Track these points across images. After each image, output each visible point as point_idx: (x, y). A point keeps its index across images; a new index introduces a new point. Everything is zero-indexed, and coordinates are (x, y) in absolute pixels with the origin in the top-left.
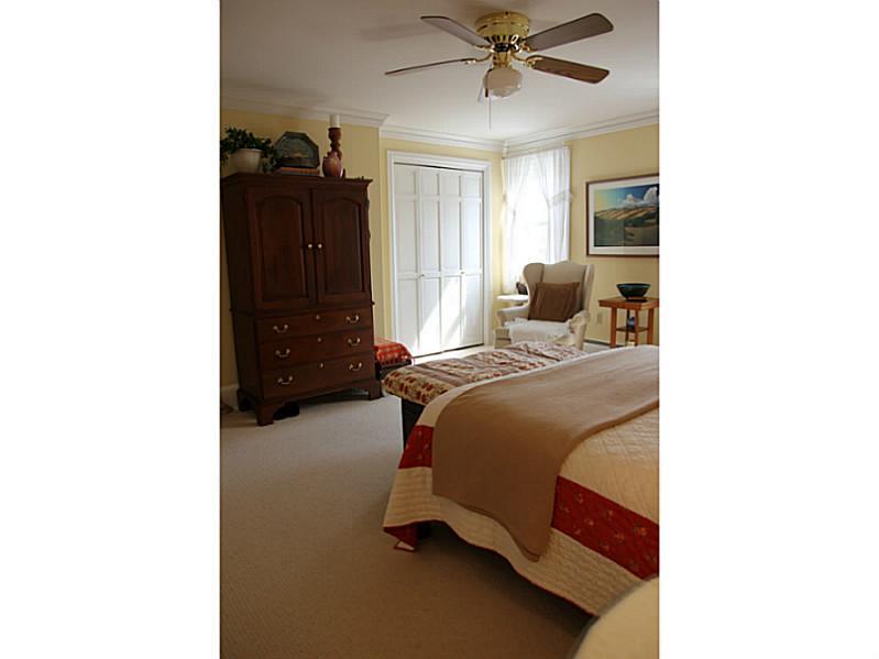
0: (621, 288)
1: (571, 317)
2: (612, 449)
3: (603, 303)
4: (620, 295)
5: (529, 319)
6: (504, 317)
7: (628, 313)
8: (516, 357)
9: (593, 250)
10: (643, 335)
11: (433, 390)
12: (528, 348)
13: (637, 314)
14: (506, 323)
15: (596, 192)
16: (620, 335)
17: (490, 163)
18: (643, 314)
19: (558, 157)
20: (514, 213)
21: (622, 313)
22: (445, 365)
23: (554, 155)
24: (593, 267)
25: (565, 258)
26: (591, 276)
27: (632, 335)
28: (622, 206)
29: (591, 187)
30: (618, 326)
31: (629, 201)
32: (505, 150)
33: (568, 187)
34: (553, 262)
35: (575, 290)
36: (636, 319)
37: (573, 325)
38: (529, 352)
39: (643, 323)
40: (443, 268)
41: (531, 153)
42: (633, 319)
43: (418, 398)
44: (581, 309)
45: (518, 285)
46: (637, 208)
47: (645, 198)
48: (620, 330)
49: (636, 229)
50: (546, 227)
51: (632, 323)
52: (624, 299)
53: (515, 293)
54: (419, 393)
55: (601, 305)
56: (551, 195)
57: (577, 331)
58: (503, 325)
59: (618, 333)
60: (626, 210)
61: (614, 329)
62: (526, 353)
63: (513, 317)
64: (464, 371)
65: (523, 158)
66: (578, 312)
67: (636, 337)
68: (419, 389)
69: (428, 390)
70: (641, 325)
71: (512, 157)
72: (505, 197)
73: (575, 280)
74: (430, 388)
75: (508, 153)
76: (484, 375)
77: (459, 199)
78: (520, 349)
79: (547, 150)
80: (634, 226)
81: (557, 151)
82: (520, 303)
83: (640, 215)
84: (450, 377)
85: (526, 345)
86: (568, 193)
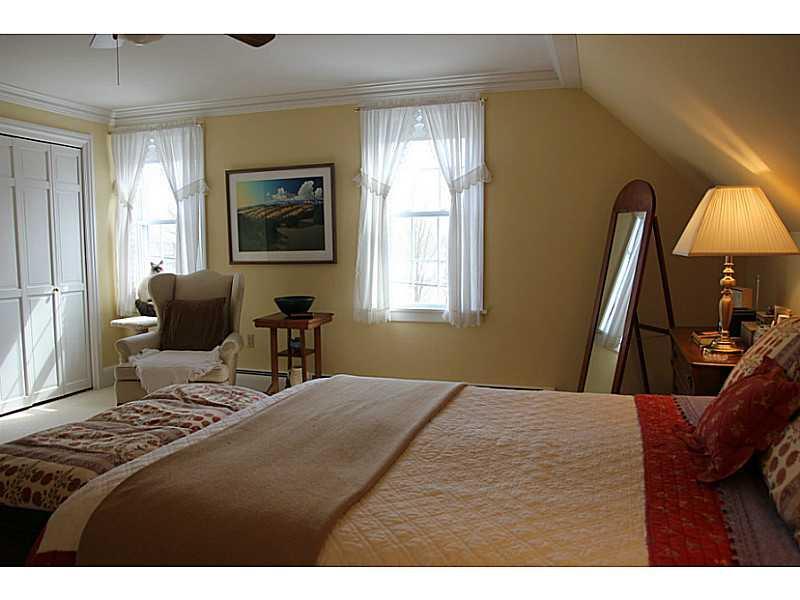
0: (279, 302)
1: (220, 344)
2: (374, 536)
3: (259, 323)
4: (279, 311)
5: (161, 349)
6: (127, 350)
7: (289, 332)
8: (169, 409)
9: (238, 256)
10: (310, 359)
11: (52, 482)
12: (183, 394)
13: (302, 333)
14: (131, 358)
15: (238, 184)
16: (283, 361)
17: (91, 137)
18: (309, 334)
19: (188, 136)
20: (129, 207)
21: (282, 333)
22: (64, 436)
23: (183, 135)
24: (241, 278)
25: (201, 266)
26: (241, 290)
27: (296, 360)
28: (272, 202)
29: (231, 176)
30: (279, 351)
31: (281, 196)
32: (112, 123)
33: (202, 177)
34: (186, 273)
35: (221, 308)
36: (301, 340)
37: (225, 354)
38: (186, 400)
39: (310, 344)
40: (23, 286)
41: (152, 129)
42: (297, 340)
43: (27, 500)
44: (230, 331)
45: (138, 303)
46: (291, 204)
47: (299, 192)
48: (281, 355)
49: (291, 230)
50: (174, 227)
51: (296, 345)
52: (285, 316)
53: (134, 315)
54: (28, 491)
55: (257, 326)
56: (180, 185)
57: (230, 362)
58: (127, 361)
59: (280, 358)
60: (277, 206)
61: (275, 355)
62: (182, 403)
63: (139, 348)
64: (101, 443)
65: (140, 134)
66: (226, 337)
67: (304, 362)
68: (26, 483)
69: (44, 483)
70: (307, 347)
71: (124, 132)
72: (114, 187)
73: (220, 295)
74: (47, 478)
75: (116, 126)
76: (134, 445)
77: (47, 185)
78: (172, 398)
79: (172, 127)
80: (289, 227)
81: (187, 129)
82: (144, 329)
83: (294, 213)
84: (77, 456)
85: (179, 390)
86: (202, 183)
